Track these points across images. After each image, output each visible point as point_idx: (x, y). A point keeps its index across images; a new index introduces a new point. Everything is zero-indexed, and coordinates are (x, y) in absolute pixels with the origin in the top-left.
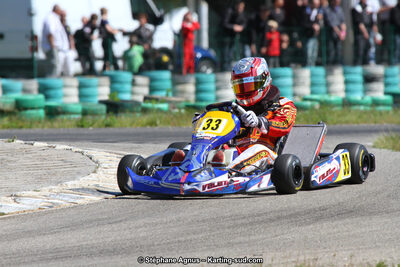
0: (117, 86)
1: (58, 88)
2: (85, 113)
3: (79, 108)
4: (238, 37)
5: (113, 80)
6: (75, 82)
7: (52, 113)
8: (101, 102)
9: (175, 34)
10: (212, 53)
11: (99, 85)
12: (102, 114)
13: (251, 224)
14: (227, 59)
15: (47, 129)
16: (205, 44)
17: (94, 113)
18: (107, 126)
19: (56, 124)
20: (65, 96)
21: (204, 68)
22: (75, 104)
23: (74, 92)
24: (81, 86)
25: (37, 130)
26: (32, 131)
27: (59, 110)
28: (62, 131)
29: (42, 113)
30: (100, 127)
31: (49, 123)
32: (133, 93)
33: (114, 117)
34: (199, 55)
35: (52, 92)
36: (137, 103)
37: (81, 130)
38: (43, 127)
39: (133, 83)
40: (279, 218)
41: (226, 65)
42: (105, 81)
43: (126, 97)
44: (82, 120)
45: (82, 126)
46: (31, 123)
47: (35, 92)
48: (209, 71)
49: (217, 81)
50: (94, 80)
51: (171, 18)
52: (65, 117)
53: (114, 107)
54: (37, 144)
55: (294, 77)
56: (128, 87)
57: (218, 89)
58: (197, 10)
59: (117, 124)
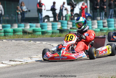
0: (63, 25)
1: (46, 26)
2: (53, 33)
5: (62, 23)
7: (43, 33)
8: (58, 30)
9: (80, 9)
10: (91, 15)
11: (58, 25)
12: (58, 33)
13: (99, 64)
14: (95, 16)
15: (42, 37)
16: (89, 12)
17: (55, 33)
18: (59, 36)
19: (44, 36)
20: (48, 28)
21: (88, 19)
22: (50, 30)
23: (51, 27)
24: (52, 25)
25: (39, 38)
26: (37, 38)
27: (45, 32)
28: (46, 38)
29: (40, 33)
30: (57, 37)
31: (42, 36)
32: (68, 27)
33: (61, 34)
34: (87, 15)
35: (44, 27)
36: (68, 30)
37: (51, 38)
38: (41, 37)
39: (68, 24)
40: (107, 62)
42: (60, 23)
43: (66, 28)
44: (52, 35)
45: (52, 37)
46: (37, 36)
47: (39, 27)
48: (90, 20)
49: (92, 23)
50: (56, 23)
51: (79, 5)
52: (46, 34)
53: (61, 31)
54: (37, 42)
56: (66, 25)
57: (92, 25)
58: (86, 2)
59: (62, 36)
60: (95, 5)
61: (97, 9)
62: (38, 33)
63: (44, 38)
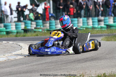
0: (27, 25)
1: (10, 26)
2: (17, 33)
3: (16, 31)
4: (61, 10)
5: (25, 23)
6: (14, 24)
7: (8, 33)
8: (22, 29)
9: (43, 9)
10: (54, 15)
11: (21, 25)
12: (22, 33)
13: (67, 63)
14: (58, 16)
15: (6, 37)
16: (52, 12)
17: (20, 33)
18: (24, 36)
19: (9, 36)
20: (12, 28)
21: (52, 19)
22: (14, 30)
23: (14, 27)
24: (16, 25)
26: (2, 38)
27: (10, 32)
28: (11, 38)
29: (5, 33)
30: (22, 36)
31: (7, 36)
32: (31, 27)
33: (26, 34)
34: (50, 15)
35: (8, 27)
36: (32, 30)
37: (16, 38)
38: (5, 37)
39: (31, 24)
40: (75, 61)
41: (58, 18)
42: (23, 23)
43: (29, 28)
44: (16, 35)
45: (17, 37)
46: (2, 36)
47: (3, 27)
48: (53, 20)
49: (55, 23)
50: (20, 23)
51: (42, 5)
52: (11, 34)
53: (26, 31)
54: (4, 42)
55: (78, 21)
56: (30, 25)
57: (56, 25)
58: (49, 2)
59: (27, 36)
60: (58, 5)
61: (60, 9)
62: (2, 33)
63: (9, 38)
